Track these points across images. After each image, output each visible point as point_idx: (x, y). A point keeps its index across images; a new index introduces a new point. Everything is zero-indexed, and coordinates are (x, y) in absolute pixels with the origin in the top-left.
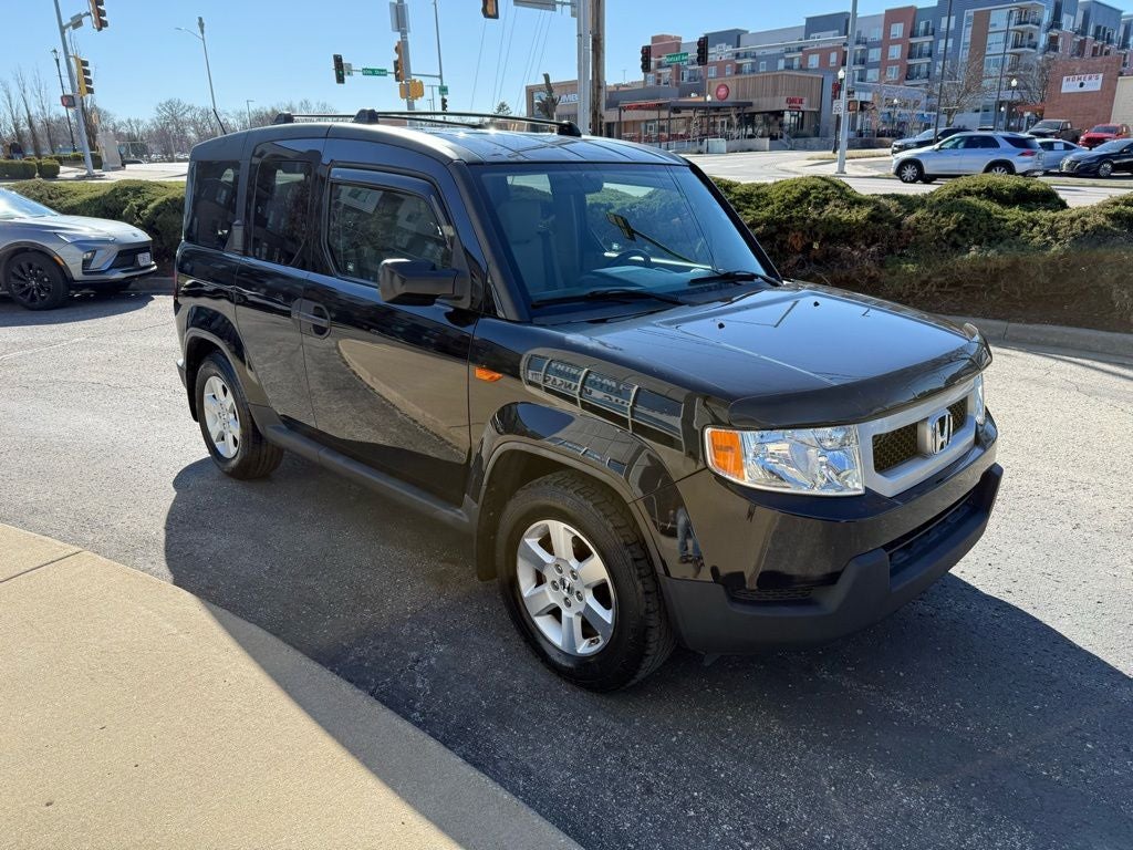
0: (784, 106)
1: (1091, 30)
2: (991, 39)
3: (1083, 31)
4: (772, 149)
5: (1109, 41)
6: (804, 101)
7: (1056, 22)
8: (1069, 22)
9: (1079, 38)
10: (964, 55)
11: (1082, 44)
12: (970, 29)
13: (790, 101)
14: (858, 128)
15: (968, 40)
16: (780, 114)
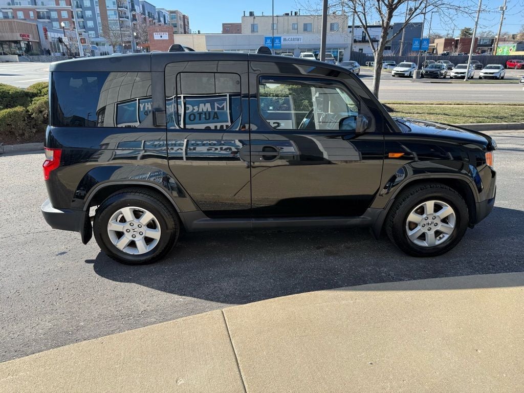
0: (20, 39)
1: (147, 14)
2: (109, 13)
3: (144, 13)
4: (20, 61)
5: (154, 19)
6: (30, 36)
7: (133, 9)
8: (138, 9)
9: (143, 16)
10: (99, 19)
11: (145, 19)
12: (98, 7)
13: (22, 36)
14: (62, 51)
15: (99, 12)
16: (17, 42)
